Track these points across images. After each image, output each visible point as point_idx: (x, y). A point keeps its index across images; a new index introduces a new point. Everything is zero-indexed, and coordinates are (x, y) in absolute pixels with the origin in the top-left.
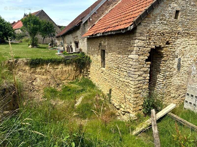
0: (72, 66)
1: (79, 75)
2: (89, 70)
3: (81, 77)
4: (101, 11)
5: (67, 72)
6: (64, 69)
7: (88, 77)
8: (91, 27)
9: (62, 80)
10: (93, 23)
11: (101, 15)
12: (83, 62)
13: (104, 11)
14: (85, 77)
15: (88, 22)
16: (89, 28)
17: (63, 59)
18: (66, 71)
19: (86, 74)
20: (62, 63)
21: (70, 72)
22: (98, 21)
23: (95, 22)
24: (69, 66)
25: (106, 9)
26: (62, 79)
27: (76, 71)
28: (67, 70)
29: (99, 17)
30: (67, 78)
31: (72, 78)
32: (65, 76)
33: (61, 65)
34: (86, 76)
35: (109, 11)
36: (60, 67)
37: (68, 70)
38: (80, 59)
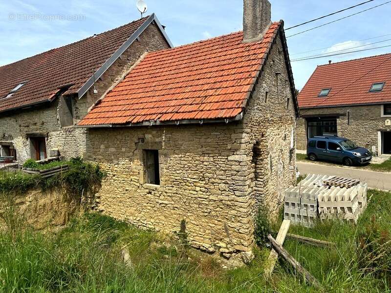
0: (59, 192)
1: (75, 209)
2: (97, 195)
3: (81, 213)
4: (109, 75)
5: (48, 207)
6: (42, 202)
7: (96, 209)
8: (94, 105)
9: (39, 230)
10: (96, 98)
11: (110, 84)
12: (85, 179)
13: (114, 76)
14: (91, 211)
15: (88, 96)
16: (91, 108)
17: (36, 178)
18: (44, 206)
19: (91, 203)
20: (35, 189)
21: (55, 207)
22: (105, 94)
23: (101, 96)
24: (51, 193)
25: (118, 73)
26: (39, 227)
27: (69, 201)
28: (48, 201)
29: (106, 87)
30: (51, 221)
31: (62, 220)
32: (46, 217)
33: (34, 192)
34: (93, 208)
35: (123, 76)
36: (29, 198)
37: (52, 202)
38: (77, 174)
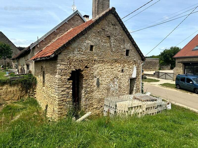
0: (18, 87)
1: (24, 95)
2: (35, 90)
3: (27, 97)
4: (48, 39)
5: (12, 92)
6: (9, 90)
7: (34, 96)
8: (39, 52)
9: (6, 100)
10: (40, 49)
11: (48, 43)
12: (29, 83)
13: (51, 39)
14: (31, 97)
15: (36, 48)
16: (37, 53)
17: (8, 80)
18: (10, 91)
19: (32, 93)
20: (7, 84)
21: (15, 93)
22: (46, 47)
23: (43, 48)
24: (14, 87)
25: (53, 38)
26: (6, 99)
27: (22, 91)
28: (12, 90)
29: (46, 44)
30: (12, 98)
31: (17, 98)
32: (9, 96)
33: (6, 85)
34: (32, 96)
35: (56, 39)
36: (5, 87)
37: (14, 91)
38: (26, 80)
